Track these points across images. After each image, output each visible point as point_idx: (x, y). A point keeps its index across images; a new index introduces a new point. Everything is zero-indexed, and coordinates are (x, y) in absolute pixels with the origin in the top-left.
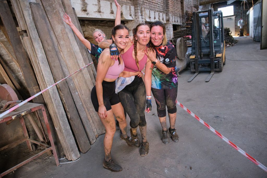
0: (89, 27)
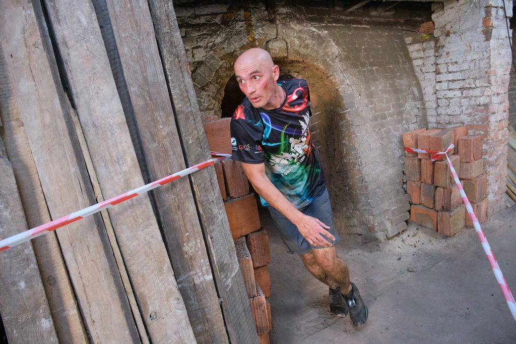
0: (293, 26)
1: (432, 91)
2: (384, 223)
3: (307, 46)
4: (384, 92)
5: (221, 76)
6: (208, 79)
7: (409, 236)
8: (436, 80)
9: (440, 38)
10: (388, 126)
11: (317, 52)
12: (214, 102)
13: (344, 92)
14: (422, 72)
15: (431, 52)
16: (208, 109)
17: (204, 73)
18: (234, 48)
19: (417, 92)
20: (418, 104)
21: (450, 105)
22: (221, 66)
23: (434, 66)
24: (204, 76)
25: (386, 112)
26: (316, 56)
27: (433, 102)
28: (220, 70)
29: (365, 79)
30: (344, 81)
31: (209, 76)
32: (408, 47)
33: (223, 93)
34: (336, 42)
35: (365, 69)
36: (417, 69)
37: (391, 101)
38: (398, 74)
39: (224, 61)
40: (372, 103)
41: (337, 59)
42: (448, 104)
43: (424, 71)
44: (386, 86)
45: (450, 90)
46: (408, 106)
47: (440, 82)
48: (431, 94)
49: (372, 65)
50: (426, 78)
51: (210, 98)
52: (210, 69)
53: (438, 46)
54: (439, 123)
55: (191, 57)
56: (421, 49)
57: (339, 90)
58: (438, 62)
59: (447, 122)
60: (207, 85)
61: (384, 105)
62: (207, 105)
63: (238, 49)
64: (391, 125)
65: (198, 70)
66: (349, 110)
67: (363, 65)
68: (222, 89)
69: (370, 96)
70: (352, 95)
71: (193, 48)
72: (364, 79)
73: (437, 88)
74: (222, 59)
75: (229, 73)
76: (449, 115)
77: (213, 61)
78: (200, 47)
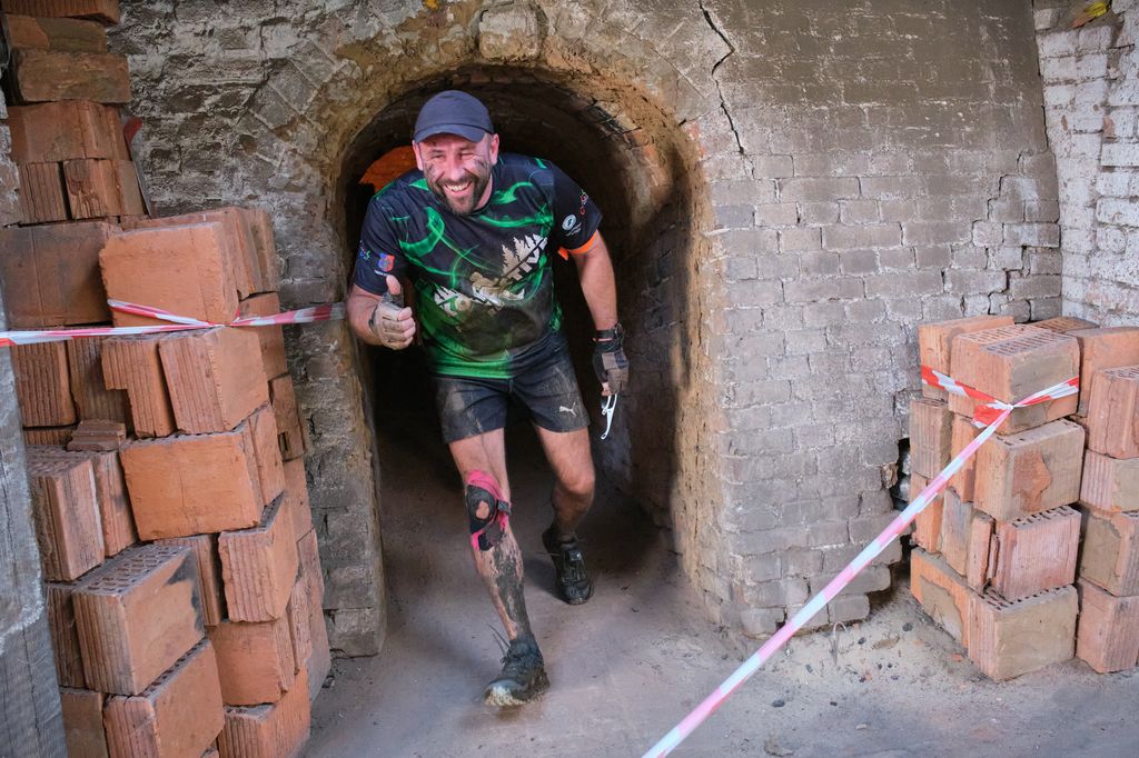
1: (1085, 198)
2: (778, 585)
3: (614, 30)
4: (886, 183)
5: (333, 101)
6: (295, 107)
7: (860, 643)
8: (1099, 160)
9: (1127, 17)
10: (871, 293)
11: (649, 47)
12: (307, 169)
13: (721, 172)
14: (1065, 128)
15: (1097, 65)
16: (289, 187)
17: (285, 92)
18: (377, 28)
19: (1035, 195)
20: (1030, 234)
21: (1128, 250)
22: (337, 75)
23: (1102, 110)
24: (286, 100)
25: (875, 249)
26: (642, 60)
27: (1084, 233)
28: (332, 86)
29: (814, 141)
30: (728, 139)
31: (300, 101)
32: (1039, 41)
33: (334, 147)
34: (727, 18)
35: (825, 108)
36: (1053, 117)
37: (908, 213)
38: (968, 129)
39: (345, 61)
40: (822, 214)
41: (718, 70)
42: (1122, 245)
43: (1070, 127)
44: (898, 167)
45: (1133, 199)
46: (979, 236)
47: (1110, 169)
48: (1081, 206)
49: (855, 94)
50: (1074, 148)
51: (298, 158)
52: (305, 81)
53: (1118, 44)
54: (1092, 305)
55: (257, 48)
56: (1072, 50)
57: (706, 165)
58: (1113, 101)
59: (1113, 307)
60: (291, 124)
61: (874, 227)
62: (287, 176)
63: (393, 31)
64: (886, 289)
65: (270, 83)
66: (725, 230)
67: (818, 94)
68: (330, 138)
69: (822, 193)
70: (749, 184)
71: (264, 24)
72: (809, 137)
73: (1101, 188)
74: (340, 57)
75: (358, 95)
76: (1121, 284)
77: (313, 61)
78: (282, 20)
